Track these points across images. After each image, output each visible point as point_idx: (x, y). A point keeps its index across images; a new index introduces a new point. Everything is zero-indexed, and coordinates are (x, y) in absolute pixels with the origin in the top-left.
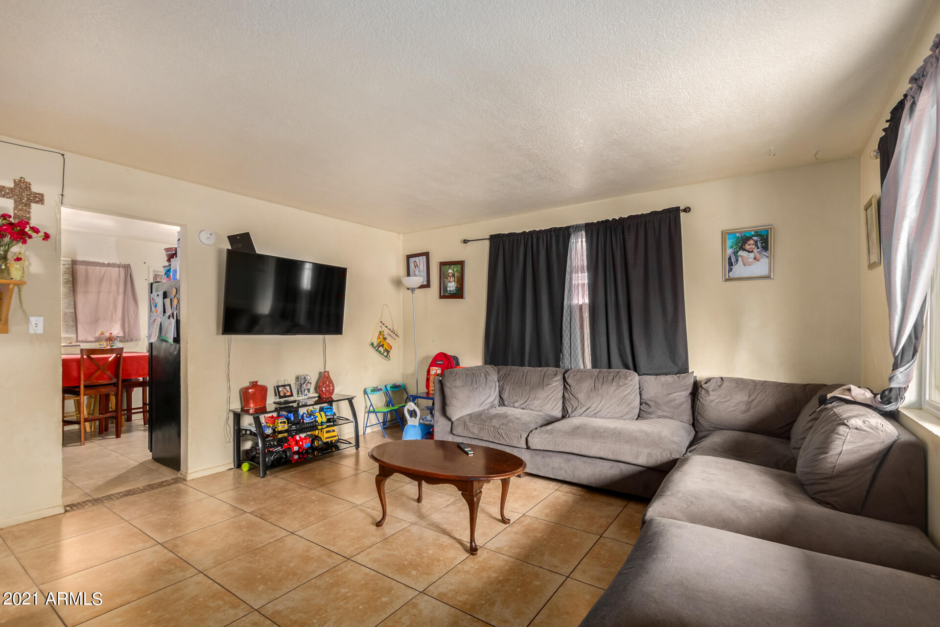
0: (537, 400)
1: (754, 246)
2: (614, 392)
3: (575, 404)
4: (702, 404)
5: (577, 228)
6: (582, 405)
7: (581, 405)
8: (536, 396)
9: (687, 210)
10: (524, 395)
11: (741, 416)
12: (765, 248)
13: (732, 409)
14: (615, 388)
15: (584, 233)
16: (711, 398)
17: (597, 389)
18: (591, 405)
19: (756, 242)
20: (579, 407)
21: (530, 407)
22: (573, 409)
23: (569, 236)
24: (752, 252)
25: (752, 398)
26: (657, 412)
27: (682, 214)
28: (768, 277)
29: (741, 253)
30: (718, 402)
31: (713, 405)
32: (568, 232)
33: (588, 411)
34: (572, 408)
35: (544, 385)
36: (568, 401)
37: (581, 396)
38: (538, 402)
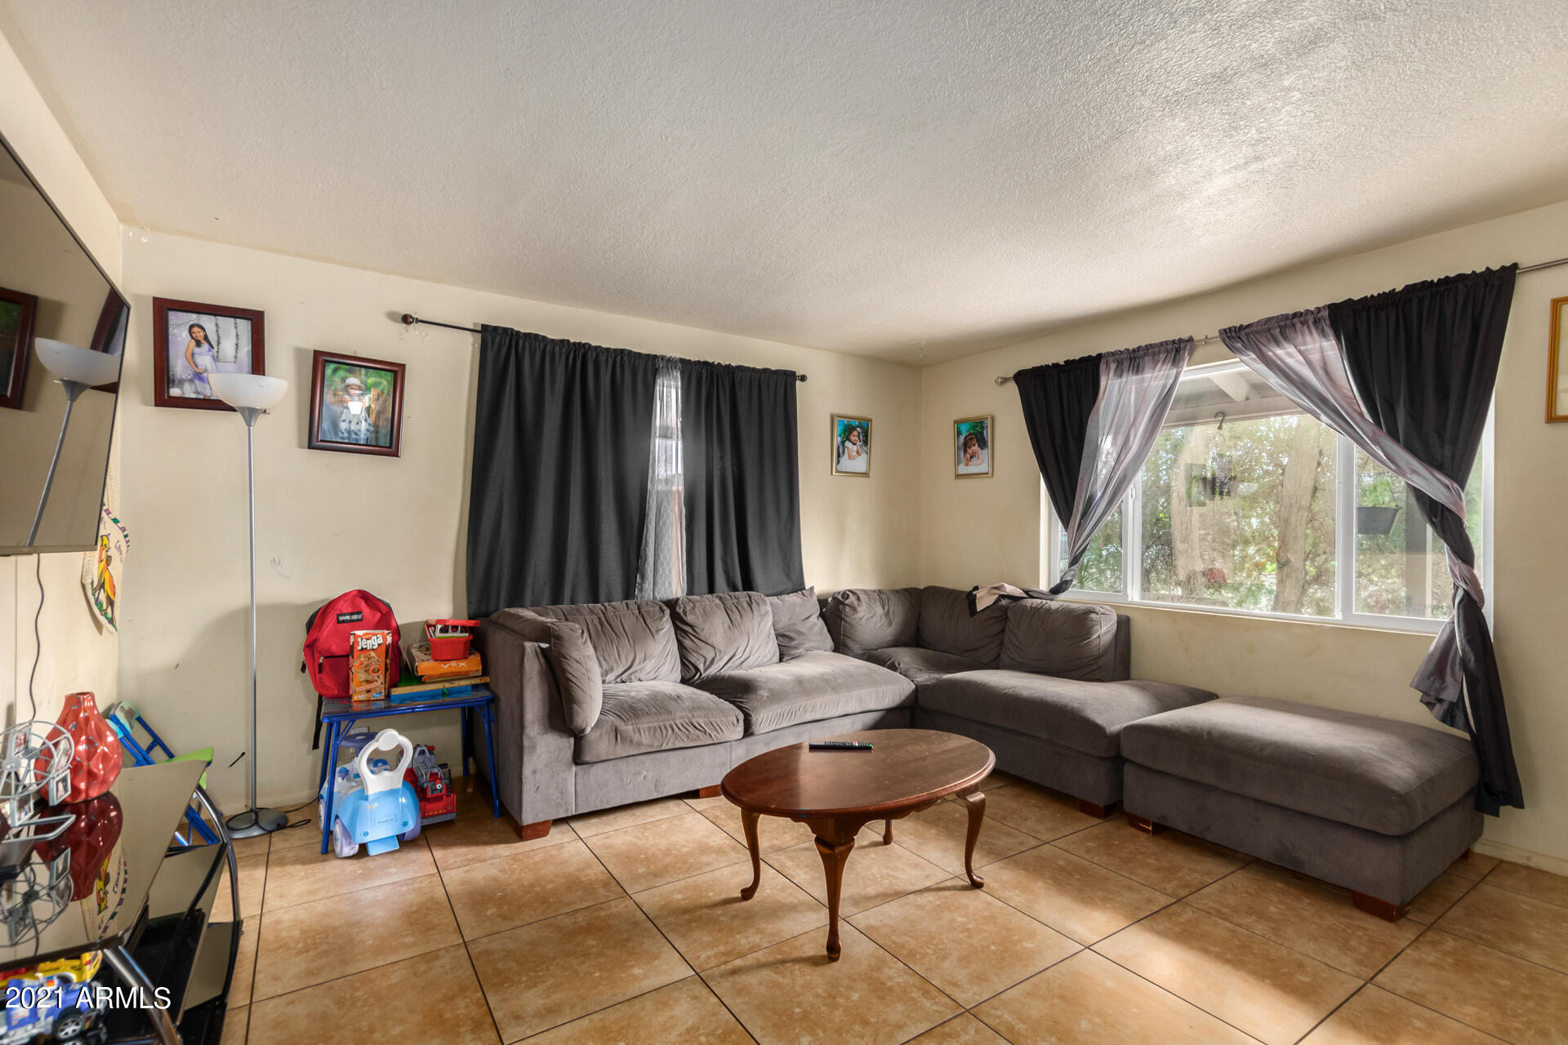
0: (650, 660)
1: (857, 439)
2: (759, 625)
3: (710, 655)
4: (850, 624)
5: (670, 363)
6: (723, 654)
7: (720, 654)
8: (647, 653)
9: (803, 378)
10: (623, 657)
11: (890, 629)
12: (866, 443)
13: (879, 625)
14: (759, 619)
15: (679, 374)
16: (860, 615)
17: (737, 624)
18: (737, 651)
19: (859, 433)
20: (718, 658)
21: (638, 675)
22: (708, 663)
23: (655, 372)
24: (855, 444)
25: (886, 608)
26: (803, 644)
27: (798, 382)
28: (866, 475)
29: (848, 444)
30: (867, 619)
31: (864, 621)
32: (654, 365)
33: (732, 661)
34: (705, 662)
35: (654, 632)
36: (693, 651)
37: (718, 639)
38: (653, 661)
